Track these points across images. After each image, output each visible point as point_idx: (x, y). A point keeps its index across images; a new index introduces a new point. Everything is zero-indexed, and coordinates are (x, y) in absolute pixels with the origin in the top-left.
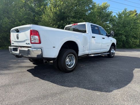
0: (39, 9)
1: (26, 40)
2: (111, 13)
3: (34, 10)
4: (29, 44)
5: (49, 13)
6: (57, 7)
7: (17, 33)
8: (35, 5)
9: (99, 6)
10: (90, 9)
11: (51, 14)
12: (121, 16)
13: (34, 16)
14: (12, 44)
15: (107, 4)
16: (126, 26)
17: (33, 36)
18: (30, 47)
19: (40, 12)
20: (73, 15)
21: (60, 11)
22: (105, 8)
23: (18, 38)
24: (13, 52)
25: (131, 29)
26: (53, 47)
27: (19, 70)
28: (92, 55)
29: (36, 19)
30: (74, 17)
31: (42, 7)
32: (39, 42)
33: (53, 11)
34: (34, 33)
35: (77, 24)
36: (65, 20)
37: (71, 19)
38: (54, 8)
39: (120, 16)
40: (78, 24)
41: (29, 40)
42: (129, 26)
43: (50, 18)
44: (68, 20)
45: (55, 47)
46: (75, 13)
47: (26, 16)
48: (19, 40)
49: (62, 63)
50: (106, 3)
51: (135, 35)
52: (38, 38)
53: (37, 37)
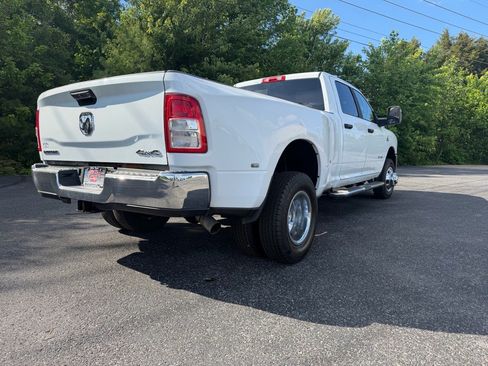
0: (88, 21)
1: (141, 137)
2: (343, 47)
3: (67, 25)
4: (155, 153)
5: (137, 39)
6: (167, 16)
7: (84, 109)
8: (71, 7)
9: (305, 20)
10: (279, 29)
11: (145, 41)
12: (377, 57)
13: (72, 47)
14: (46, 152)
15: (331, 16)
16: (397, 93)
17: (180, 121)
18: (165, 167)
19: (95, 35)
20: (224, 49)
21: (178, 32)
22: (324, 28)
23: (88, 128)
24: (61, 187)
25: (415, 100)
26: (252, 166)
27: (84, 263)
28: (345, 193)
29: (77, 61)
30: (228, 57)
31: (100, 15)
32: (200, 147)
33: (149, 31)
34: (181, 106)
35: (284, 78)
36: (195, 65)
37: (219, 63)
38: (155, 20)
39: (375, 56)
40: (289, 77)
41: (154, 136)
42: (407, 93)
43: (140, 56)
44: (205, 64)
45: (257, 166)
46: (231, 40)
47: (43, 47)
48: (94, 138)
49: (278, 229)
50: (329, 14)
51: (422, 122)
52: (199, 131)
53: (193, 125)
